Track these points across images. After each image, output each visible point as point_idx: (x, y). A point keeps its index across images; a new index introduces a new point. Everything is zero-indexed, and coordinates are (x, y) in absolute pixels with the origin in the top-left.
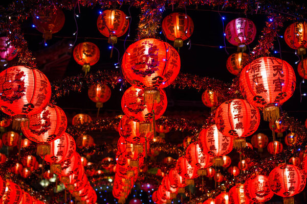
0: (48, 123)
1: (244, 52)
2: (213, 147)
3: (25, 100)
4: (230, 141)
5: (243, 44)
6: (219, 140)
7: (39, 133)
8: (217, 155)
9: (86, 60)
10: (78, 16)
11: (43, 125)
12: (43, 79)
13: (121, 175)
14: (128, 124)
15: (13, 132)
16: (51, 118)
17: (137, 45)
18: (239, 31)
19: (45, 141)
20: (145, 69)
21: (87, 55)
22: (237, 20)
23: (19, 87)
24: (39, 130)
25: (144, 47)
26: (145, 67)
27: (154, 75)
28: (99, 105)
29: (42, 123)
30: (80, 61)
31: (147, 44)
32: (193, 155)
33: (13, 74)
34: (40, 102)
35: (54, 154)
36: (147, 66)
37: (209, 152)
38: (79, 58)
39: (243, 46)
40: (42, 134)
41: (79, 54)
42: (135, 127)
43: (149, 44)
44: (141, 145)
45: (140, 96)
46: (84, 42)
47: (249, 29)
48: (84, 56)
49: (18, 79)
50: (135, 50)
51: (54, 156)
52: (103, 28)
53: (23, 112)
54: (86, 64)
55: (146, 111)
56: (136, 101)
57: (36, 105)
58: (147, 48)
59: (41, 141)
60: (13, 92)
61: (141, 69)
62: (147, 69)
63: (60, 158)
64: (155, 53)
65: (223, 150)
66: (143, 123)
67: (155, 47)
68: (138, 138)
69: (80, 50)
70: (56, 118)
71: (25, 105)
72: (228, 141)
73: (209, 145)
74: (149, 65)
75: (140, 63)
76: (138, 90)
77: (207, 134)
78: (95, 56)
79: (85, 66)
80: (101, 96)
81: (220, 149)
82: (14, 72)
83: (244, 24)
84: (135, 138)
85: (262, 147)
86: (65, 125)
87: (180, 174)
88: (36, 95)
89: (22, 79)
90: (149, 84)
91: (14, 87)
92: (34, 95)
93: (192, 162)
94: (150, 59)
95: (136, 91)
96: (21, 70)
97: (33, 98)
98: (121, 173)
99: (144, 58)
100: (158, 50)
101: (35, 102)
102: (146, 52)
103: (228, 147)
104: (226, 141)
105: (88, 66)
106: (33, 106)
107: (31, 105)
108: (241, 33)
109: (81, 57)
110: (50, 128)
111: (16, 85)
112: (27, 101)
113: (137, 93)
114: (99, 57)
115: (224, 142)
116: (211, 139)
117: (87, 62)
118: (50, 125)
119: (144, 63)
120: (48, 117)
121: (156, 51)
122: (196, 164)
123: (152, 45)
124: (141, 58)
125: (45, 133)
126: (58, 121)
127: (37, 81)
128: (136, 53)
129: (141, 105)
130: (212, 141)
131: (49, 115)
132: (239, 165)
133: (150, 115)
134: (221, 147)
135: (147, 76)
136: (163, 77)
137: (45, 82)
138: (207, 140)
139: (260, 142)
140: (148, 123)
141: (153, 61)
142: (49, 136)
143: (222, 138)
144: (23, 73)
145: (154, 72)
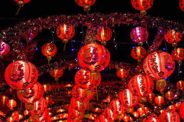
0: (33, 92)
1: (142, 46)
2: (127, 102)
3: (24, 80)
4: (136, 98)
5: (141, 41)
6: (130, 98)
7: (28, 98)
8: (129, 106)
9: (49, 53)
10: (53, 32)
11: (30, 93)
12: (33, 68)
13: (71, 119)
14: (77, 91)
15: (4, 96)
16: (35, 89)
17: (86, 47)
18: (138, 34)
19: (31, 102)
20: (91, 61)
21: (50, 51)
22: (137, 28)
23: (21, 73)
24: (28, 96)
25: (90, 48)
26: (91, 60)
27: (96, 64)
28: (57, 79)
29: (30, 92)
30: (46, 54)
31: (92, 47)
32: (114, 106)
33: (17, 66)
34: (32, 81)
35: (36, 109)
36: (92, 59)
37: (125, 105)
38: (44, 52)
39: (141, 43)
40: (29, 98)
41: (45, 50)
42: (81, 92)
43: (93, 47)
44: (85, 102)
45: (86, 75)
46: (48, 43)
47: (144, 33)
48: (48, 52)
49: (19, 69)
50: (85, 50)
51: (36, 110)
52: (59, 34)
53: (23, 87)
54: (49, 56)
55: (89, 84)
56: (84, 77)
57: (30, 83)
58: (92, 49)
59: (29, 102)
60: (17, 76)
61: (89, 61)
62: (92, 61)
63: (39, 111)
64: (97, 52)
65: (133, 103)
66: (87, 90)
67: (96, 48)
68: (83, 98)
69: (45, 48)
70: (38, 89)
71: (24, 83)
72: (135, 98)
73: (124, 101)
74: (93, 59)
75: (88, 58)
76: (85, 71)
77: (123, 94)
78: (54, 51)
79: (48, 57)
80: (58, 75)
81: (131, 103)
82: (17, 65)
83: (141, 30)
84: (81, 98)
85: (152, 100)
86: (43, 93)
87: (106, 118)
88: (30, 77)
89: (22, 68)
90: (93, 69)
91: (18, 73)
92: (29, 77)
93: (114, 111)
94: (94, 56)
95: (84, 72)
96: (21, 64)
97: (28, 79)
98: (71, 118)
99: (90, 55)
100: (98, 50)
101: (29, 81)
102: (91, 52)
103: (135, 101)
104: (134, 98)
105: (50, 57)
106: (28, 83)
107: (27, 83)
108: (140, 35)
109: (46, 52)
110: (34, 95)
111: (19, 72)
112: (25, 81)
113: (84, 73)
114: (56, 52)
115: (133, 99)
116: (125, 97)
117: (49, 55)
118: (34, 93)
119: (90, 58)
120: (33, 89)
121: (97, 51)
122: (116, 112)
123: (94, 47)
124: (89, 55)
125: (31, 98)
126: (38, 91)
127: (30, 69)
128: (86, 52)
129: (86, 80)
130: (126, 98)
131: (33, 88)
132: (138, 111)
133: (91, 86)
134: (132, 102)
135: (92, 65)
136: (101, 65)
137: (35, 69)
138: (123, 98)
139: (150, 98)
140: (90, 90)
141: (95, 56)
142: (34, 100)
143: (132, 96)
144: (22, 65)
145: (96, 63)
